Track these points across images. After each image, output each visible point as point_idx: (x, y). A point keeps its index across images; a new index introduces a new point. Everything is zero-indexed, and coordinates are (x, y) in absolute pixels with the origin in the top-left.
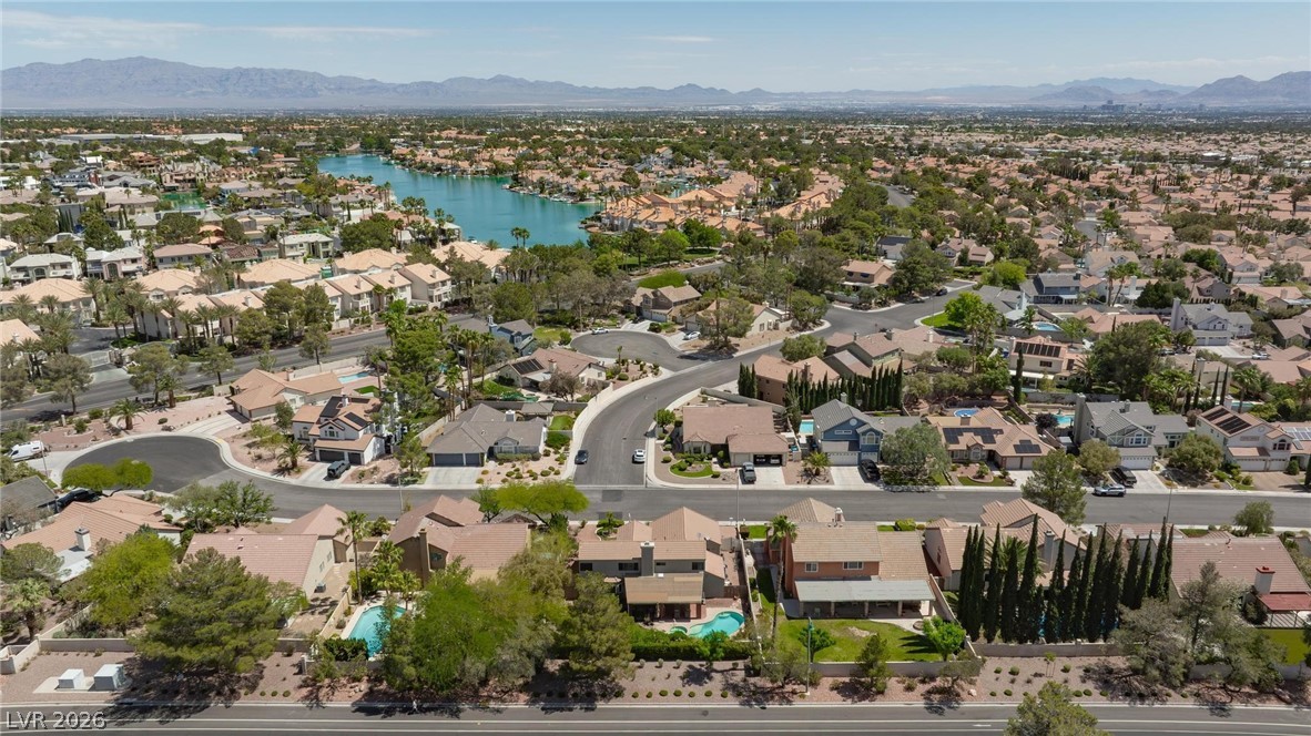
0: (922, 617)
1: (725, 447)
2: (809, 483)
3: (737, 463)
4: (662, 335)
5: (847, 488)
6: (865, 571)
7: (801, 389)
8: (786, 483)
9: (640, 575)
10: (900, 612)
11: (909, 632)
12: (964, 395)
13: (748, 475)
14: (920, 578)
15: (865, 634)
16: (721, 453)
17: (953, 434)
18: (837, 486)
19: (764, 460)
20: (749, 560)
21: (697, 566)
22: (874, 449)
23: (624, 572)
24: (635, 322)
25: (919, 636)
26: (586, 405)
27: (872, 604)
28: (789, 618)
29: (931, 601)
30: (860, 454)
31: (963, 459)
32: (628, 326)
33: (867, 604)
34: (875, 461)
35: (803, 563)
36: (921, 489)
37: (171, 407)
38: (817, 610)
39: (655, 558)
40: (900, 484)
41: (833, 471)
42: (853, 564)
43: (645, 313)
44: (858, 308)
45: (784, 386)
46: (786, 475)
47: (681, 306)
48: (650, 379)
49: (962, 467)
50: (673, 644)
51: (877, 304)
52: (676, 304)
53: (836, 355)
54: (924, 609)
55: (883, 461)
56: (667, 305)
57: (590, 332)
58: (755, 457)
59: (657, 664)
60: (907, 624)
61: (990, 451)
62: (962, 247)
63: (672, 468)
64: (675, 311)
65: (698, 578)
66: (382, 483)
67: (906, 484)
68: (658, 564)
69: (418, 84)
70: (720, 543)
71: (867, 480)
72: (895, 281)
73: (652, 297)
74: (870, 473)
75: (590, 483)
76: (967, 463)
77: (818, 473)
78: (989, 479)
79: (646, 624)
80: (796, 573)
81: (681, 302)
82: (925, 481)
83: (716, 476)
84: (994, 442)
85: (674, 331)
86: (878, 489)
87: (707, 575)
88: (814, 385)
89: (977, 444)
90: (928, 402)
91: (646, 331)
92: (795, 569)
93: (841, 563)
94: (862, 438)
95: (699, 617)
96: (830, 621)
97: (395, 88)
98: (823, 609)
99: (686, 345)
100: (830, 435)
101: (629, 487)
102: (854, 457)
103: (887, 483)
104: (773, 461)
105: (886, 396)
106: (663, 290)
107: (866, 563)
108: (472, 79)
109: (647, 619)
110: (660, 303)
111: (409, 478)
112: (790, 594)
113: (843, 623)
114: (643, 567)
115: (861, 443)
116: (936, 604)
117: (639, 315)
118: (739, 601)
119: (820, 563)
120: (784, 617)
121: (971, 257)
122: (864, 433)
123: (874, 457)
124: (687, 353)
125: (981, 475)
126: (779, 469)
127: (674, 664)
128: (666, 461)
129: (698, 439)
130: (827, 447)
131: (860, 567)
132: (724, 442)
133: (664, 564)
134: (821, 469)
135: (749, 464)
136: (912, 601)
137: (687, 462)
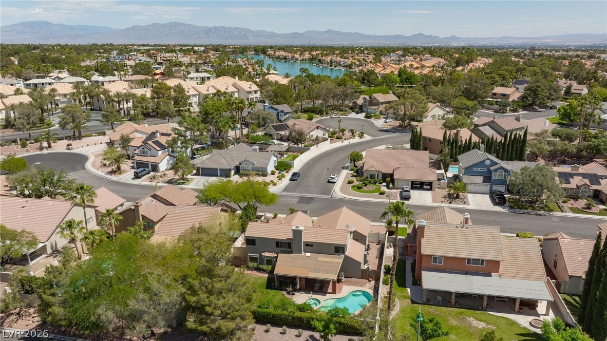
0: (538, 315)
1: (392, 175)
2: (450, 203)
3: (399, 186)
4: (372, 120)
5: (479, 208)
6: (488, 268)
7: (452, 144)
8: (433, 202)
9: (291, 252)
10: (517, 309)
11: (525, 328)
12: (572, 157)
13: (405, 194)
14: (538, 279)
15: (481, 325)
16: (388, 179)
17: (566, 177)
18: (471, 206)
19: (419, 185)
20: (389, 252)
21: (339, 249)
22: (502, 182)
23: (280, 249)
24: (357, 113)
25: (535, 334)
26: (309, 149)
27: (491, 298)
28: (413, 302)
29: (549, 302)
30: (491, 186)
31: (574, 195)
32: (353, 115)
33: (486, 298)
34: (503, 191)
35: (430, 256)
36: (539, 213)
37: (80, 139)
38: (439, 298)
39: (303, 239)
40: (522, 208)
41: (470, 196)
42: (476, 261)
43: (364, 109)
44: (498, 112)
45: (441, 142)
46: (433, 197)
47: (385, 105)
48: (357, 140)
49: (572, 201)
50: (298, 314)
51: (510, 110)
52: (382, 103)
53: (479, 128)
54: (542, 308)
55: (510, 192)
56: (377, 104)
57: (329, 117)
58: (413, 183)
59: (281, 330)
60: (524, 321)
61: (596, 191)
62: (568, 84)
63: (353, 187)
64: (382, 108)
65: (338, 260)
66: (164, 182)
67: (526, 209)
68: (307, 245)
69: (292, 34)
70: (367, 235)
71: (496, 204)
72: (523, 98)
73: (369, 99)
74: (498, 199)
75: (295, 192)
76: (576, 198)
77: (458, 197)
78: (594, 210)
79: (288, 293)
80: (424, 263)
81: (386, 103)
82: (542, 208)
83: (382, 193)
84: (600, 185)
85: (379, 118)
86: (504, 210)
87: (347, 259)
88: (462, 141)
89: (586, 184)
90: (544, 160)
91: (363, 118)
92: (423, 260)
93: (464, 259)
94: (493, 174)
95: (334, 292)
96: (450, 309)
97: (282, 35)
98: (444, 299)
99: (384, 125)
100: (469, 171)
101: (319, 196)
102: (487, 188)
103: (511, 207)
104: (425, 187)
105: (514, 153)
106: (375, 95)
107: (487, 261)
108: (316, 31)
109: (290, 289)
110: (373, 102)
111: (181, 181)
112: (417, 282)
113: (462, 313)
114: (293, 246)
115: (493, 177)
116: (553, 305)
117: (361, 109)
118: (373, 283)
119: (446, 258)
120: (409, 301)
121: (573, 91)
122: (496, 170)
123: (502, 189)
124: (385, 129)
125: (588, 207)
126: (429, 193)
127: (296, 332)
128: (350, 182)
129: (373, 169)
130: (466, 179)
131: (482, 264)
132: (391, 172)
133: (312, 246)
134: (461, 194)
135: (408, 187)
136: (529, 300)
137: (364, 183)
